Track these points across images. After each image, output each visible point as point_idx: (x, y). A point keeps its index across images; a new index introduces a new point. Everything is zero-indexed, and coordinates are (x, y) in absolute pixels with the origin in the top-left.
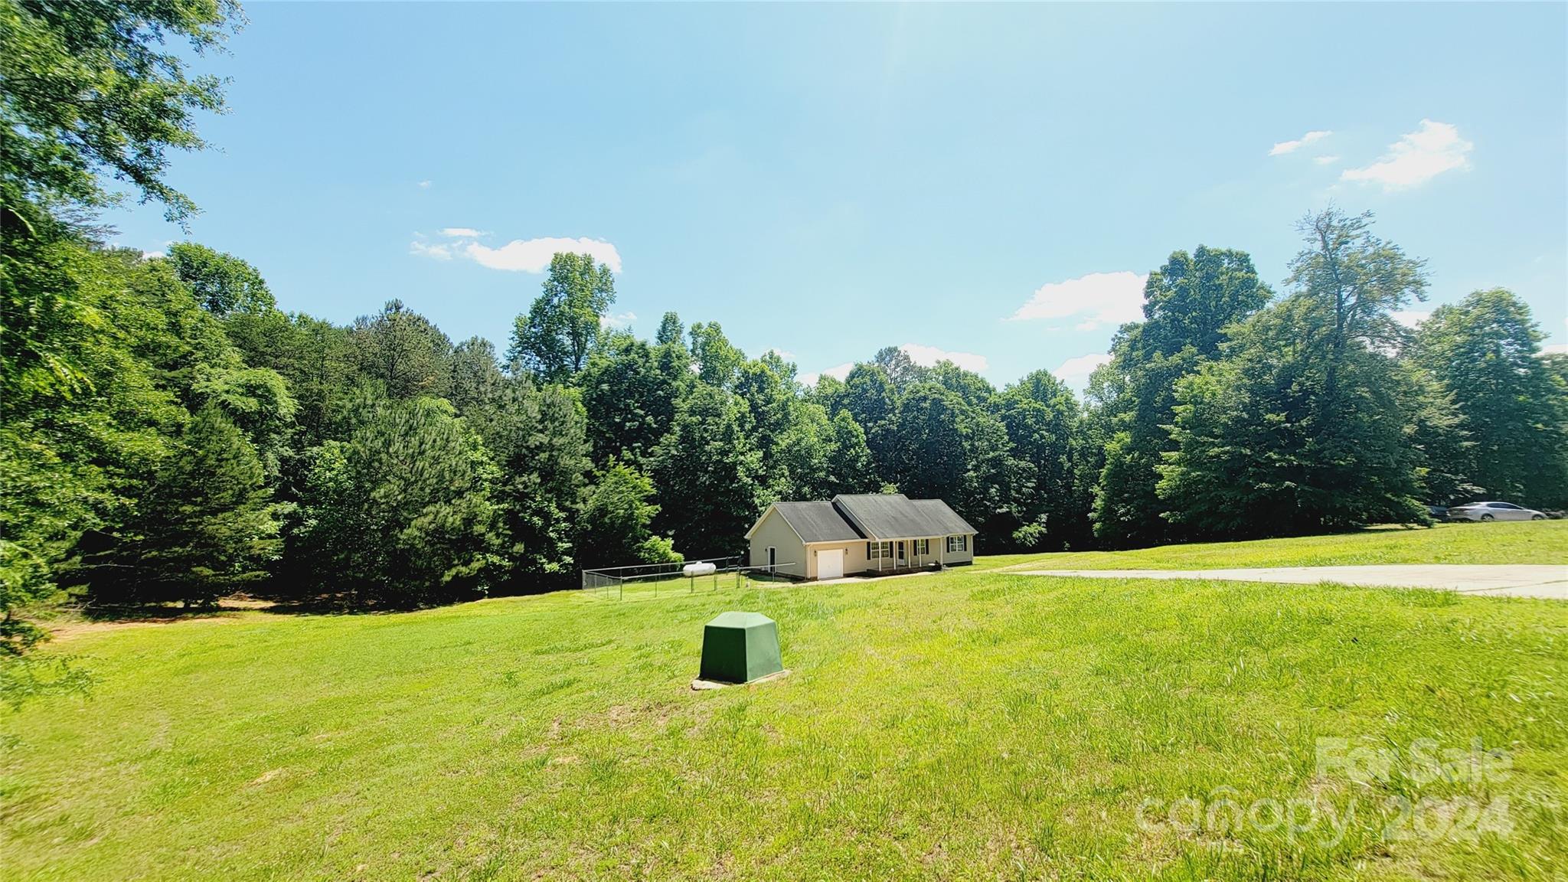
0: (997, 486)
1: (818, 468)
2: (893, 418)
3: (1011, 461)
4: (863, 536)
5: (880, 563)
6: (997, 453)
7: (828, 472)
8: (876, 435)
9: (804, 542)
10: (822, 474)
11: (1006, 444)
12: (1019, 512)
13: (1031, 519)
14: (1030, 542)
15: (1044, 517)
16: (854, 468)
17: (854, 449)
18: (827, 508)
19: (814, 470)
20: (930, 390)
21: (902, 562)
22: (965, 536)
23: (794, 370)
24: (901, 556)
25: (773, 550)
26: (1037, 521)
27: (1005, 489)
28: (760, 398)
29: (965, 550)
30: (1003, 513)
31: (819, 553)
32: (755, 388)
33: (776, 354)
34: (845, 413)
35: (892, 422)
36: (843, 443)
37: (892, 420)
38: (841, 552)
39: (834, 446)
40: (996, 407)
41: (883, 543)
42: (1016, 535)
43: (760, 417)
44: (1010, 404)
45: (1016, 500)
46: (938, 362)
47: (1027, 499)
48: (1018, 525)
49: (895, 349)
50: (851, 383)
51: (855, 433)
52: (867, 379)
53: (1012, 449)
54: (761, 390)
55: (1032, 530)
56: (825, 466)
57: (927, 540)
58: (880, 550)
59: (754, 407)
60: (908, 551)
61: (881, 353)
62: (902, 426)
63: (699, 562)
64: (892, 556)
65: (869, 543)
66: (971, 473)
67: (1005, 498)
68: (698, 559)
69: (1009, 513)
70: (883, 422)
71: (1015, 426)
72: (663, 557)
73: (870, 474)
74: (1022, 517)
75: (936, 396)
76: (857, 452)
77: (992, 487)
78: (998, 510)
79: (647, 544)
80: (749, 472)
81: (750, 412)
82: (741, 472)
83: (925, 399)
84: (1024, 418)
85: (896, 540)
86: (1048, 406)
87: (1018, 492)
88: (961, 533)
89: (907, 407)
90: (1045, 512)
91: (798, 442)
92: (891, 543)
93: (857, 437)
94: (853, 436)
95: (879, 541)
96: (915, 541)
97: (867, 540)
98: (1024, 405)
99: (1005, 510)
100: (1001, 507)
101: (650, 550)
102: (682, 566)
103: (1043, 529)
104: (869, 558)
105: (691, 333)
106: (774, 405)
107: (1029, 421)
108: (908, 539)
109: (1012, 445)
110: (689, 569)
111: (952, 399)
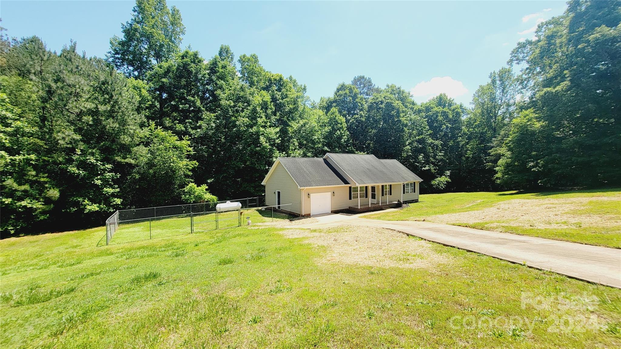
0: (422, 154)
1: (317, 142)
2: (363, 114)
3: (430, 141)
4: (346, 182)
5: (359, 202)
6: (421, 137)
7: (323, 144)
8: (352, 123)
9: (299, 187)
10: (320, 145)
11: (427, 131)
12: (435, 170)
13: (441, 174)
14: (442, 187)
15: (448, 173)
16: (339, 143)
17: (340, 131)
18: (320, 162)
19: (313, 142)
20: (384, 98)
21: (375, 201)
22: (414, 183)
23: (305, 89)
24: (373, 197)
25: (279, 193)
26: (444, 175)
27: (427, 156)
28: (278, 95)
29: (414, 192)
30: (427, 170)
31: (312, 195)
32: (275, 88)
33: (294, 78)
34: (333, 109)
35: (361, 116)
36: (333, 128)
37: (362, 115)
38: (329, 194)
39: (327, 129)
40: (420, 111)
41: (361, 187)
42: (433, 182)
43: (279, 107)
44: (428, 109)
45: (433, 163)
46: (388, 86)
47: (439, 162)
48: (434, 177)
49: (363, 77)
50: (338, 94)
51: (340, 122)
52: (347, 91)
53: (430, 134)
54: (279, 90)
55: (443, 180)
56: (321, 140)
57: (391, 186)
58: (359, 192)
59: (274, 99)
60: (378, 193)
61: (355, 79)
62: (368, 118)
63: (228, 202)
64: (366, 197)
65: (350, 188)
66: (408, 147)
67: (428, 162)
68: (228, 200)
69: (430, 170)
70: (357, 116)
71: (432, 121)
72: (199, 198)
73: (349, 146)
74: (437, 172)
75: (388, 101)
76: (341, 133)
77: (420, 155)
78: (423, 168)
79: (186, 189)
80: (269, 139)
81: (271, 102)
82: (262, 139)
83: (382, 102)
84: (437, 116)
85: (370, 185)
86: (450, 110)
87: (434, 157)
88: (412, 181)
89: (370, 107)
90: (448, 170)
91: (304, 125)
92: (366, 187)
93: (341, 124)
94: (339, 123)
95: (358, 185)
96: (383, 186)
97: (349, 185)
98: (436, 109)
99: (427, 168)
100: (425, 167)
101: (189, 193)
102: (215, 205)
103: (449, 179)
104: (350, 199)
105: (239, 61)
106: (288, 99)
107: (440, 118)
108: (378, 185)
109: (430, 132)
110: (221, 206)
111: (397, 104)
